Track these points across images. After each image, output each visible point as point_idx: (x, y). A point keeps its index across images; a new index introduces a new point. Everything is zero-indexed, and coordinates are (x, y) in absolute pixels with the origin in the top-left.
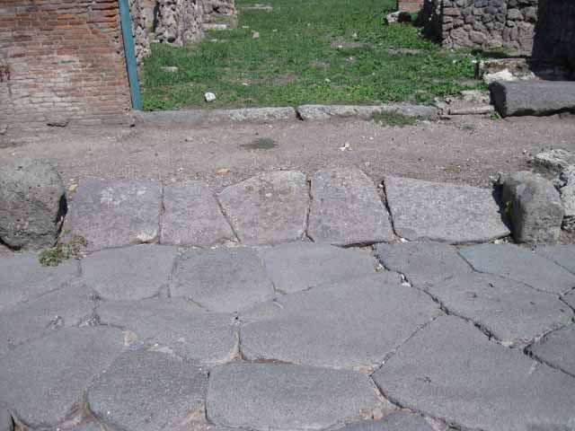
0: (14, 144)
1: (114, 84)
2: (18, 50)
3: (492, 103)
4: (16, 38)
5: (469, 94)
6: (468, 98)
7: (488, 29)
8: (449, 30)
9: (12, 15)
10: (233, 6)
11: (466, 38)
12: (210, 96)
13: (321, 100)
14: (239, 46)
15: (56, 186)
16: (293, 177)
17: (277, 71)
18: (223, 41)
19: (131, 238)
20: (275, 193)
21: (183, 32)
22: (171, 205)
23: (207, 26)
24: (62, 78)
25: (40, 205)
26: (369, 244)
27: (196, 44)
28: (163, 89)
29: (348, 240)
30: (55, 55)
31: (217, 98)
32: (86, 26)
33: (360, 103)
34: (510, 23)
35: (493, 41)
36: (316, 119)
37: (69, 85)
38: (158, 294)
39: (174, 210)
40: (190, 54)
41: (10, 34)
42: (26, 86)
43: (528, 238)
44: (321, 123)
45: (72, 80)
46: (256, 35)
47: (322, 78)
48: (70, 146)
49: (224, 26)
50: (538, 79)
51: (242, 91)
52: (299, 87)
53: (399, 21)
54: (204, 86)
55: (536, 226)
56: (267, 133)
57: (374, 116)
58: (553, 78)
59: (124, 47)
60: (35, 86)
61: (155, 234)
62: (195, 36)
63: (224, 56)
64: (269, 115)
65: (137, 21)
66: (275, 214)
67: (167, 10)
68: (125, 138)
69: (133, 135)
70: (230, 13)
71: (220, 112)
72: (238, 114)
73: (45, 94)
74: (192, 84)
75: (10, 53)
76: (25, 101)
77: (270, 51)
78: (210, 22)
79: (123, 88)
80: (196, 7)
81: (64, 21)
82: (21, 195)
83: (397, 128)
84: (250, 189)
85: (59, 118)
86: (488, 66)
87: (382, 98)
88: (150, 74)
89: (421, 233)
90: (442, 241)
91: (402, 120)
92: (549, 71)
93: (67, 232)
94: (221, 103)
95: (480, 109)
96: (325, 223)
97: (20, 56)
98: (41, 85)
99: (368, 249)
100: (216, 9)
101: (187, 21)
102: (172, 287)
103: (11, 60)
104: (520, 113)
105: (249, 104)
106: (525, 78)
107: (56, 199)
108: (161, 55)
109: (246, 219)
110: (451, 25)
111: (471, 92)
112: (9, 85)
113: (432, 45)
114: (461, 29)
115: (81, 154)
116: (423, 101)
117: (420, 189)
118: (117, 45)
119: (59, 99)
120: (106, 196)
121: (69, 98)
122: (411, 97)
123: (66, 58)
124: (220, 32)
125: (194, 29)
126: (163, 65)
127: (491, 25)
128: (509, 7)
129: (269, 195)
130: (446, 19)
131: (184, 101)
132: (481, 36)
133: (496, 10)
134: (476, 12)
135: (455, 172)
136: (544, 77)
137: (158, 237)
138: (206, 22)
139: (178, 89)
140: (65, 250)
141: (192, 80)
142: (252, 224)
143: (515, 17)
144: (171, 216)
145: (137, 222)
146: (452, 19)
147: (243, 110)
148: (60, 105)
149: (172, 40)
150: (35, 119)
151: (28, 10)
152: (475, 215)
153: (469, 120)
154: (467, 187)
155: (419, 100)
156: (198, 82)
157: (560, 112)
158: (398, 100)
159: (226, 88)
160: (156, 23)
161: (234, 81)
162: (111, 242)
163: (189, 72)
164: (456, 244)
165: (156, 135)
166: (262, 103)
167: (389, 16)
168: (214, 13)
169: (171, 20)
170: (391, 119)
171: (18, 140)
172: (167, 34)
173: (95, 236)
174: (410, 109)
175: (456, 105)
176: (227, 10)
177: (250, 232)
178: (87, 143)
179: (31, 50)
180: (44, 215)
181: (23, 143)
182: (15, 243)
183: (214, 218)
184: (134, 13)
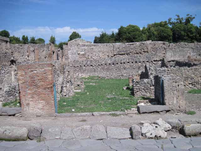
0: (29, 120)
1: (52, 107)
2: (31, 100)
3: (137, 111)
4: (31, 97)
5: (132, 109)
6: (132, 110)
7: (146, 92)
8: (136, 92)
9: (31, 92)
10: (83, 84)
11: (140, 94)
12: (73, 110)
13: (99, 111)
14: (83, 97)
15: (41, 127)
16: (88, 127)
17: (90, 104)
18: (79, 95)
19: (55, 138)
20: (84, 130)
21: (68, 93)
22: (63, 132)
23: (75, 91)
24: (40, 106)
25: (38, 130)
26: (102, 139)
27: (71, 96)
28: (63, 108)
29: (98, 138)
30: (39, 101)
31: (75, 110)
32: (47, 95)
33: (108, 111)
34: (151, 90)
35: (147, 95)
36: (97, 115)
37: (42, 107)
38: (59, 147)
39: (64, 133)
40: (69, 100)
41: (30, 96)
42: (33, 107)
43: (135, 138)
44: (98, 116)
45: (43, 106)
46: (88, 94)
47: (101, 106)
48: (42, 120)
49: (80, 91)
50: (151, 105)
51: (81, 109)
52: (94, 108)
53: (127, 89)
54: (72, 108)
55: (136, 135)
56: (85, 118)
57: (110, 114)
58: (154, 104)
59: (54, 99)
60: (34, 107)
61: (59, 137)
62: (71, 94)
63: (78, 100)
64: (86, 115)
65: (57, 92)
66: (84, 134)
67: (64, 88)
68: (53, 119)
69: (55, 119)
70: (82, 86)
71: (75, 114)
72: (79, 114)
73: (37, 109)
74: (69, 107)
75: (30, 100)
76: (32, 111)
77: (90, 98)
78: (76, 89)
79: (54, 108)
80: (72, 87)
81: (42, 94)
82: (34, 128)
83: (114, 117)
84: (79, 129)
85: (39, 115)
86: (139, 102)
87: (113, 110)
88: (60, 105)
89: (112, 137)
90: (116, 139)
91: (116, 115)
92: (154, 103)
93: (42, 137)
94: (75, 112)
95: (134, 112)
96: (93, 135)
97: (32, 101)
98: (36, 107)
99: (102, 140)
100: (78, 85)
101: (70, 91)
102: (62, 145)
103: (30, 102)
104: (143, 113)
105: (82, 112)
106: (148, 104)
107: (41, 130)
108: (63, 100)
109: (78, 135)
110: (136, 91)
111: (133, 108)
112: (29, 107)
113: (132, 96)
114: (139, 92)
115: (44, 122)
116: (122, 111)
117: (114, 129)
118: (53, 99)
119: (39, 110)
120: (50, 130)
121: (42, 110)
122: (120, 110)
123: (42, 101)
124: (78, 93)
125: (71, 92)
126: (63, 102)
127: (146, 91)
128: (150, 86)
129: (83, 130)
130: (135, 90)
131: (67, 111)
132: (144, 94)
133: (147, 87)
134: (142, 88)
135: (123, 126)
136: (152, 104)
137: (60, 138)
138: (75, 90)
139: (66, 108)
140: (41, 140)
141: (70, 106)
142: (79, 135)
143: (152, 88)
144: (63, 134)
145: (56, 135)
146: (136, 90)
147: (80, 113)
148: (40, 112)
149: (65, 96)
150: (34, 115)
151: (35, 92)
152: (124, 134)
153: (132, 115)
154: (124, 128)
155: (122, 110)
156: (71, 107)
157: (153, 112)
158: (117, 111)
159: (77, 108)
160: (61, 91)
161: (79, 107)
162: (51, 138)
163: (69, 104)
164: (119, 139)
165: (60, 119)
166: (85, 112)
167: (124, 88)
168: (78, 86)
169: (65, 91)
170: (114, 115)
171: (30, 119)
172: (64, 94)
173: (47, 137)
174: (118, 113)
175: (129, 111)
176: (81, 85)
177: (78, 137)
178: (45, 120)
179: (34, 99)
180: (38, 132)
181: (31, 120)
182: (32, 138)
183: (71, 134)
184: (57, 90)
